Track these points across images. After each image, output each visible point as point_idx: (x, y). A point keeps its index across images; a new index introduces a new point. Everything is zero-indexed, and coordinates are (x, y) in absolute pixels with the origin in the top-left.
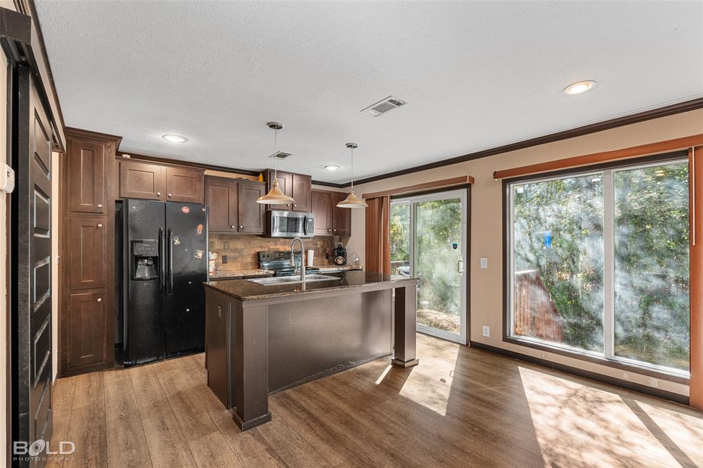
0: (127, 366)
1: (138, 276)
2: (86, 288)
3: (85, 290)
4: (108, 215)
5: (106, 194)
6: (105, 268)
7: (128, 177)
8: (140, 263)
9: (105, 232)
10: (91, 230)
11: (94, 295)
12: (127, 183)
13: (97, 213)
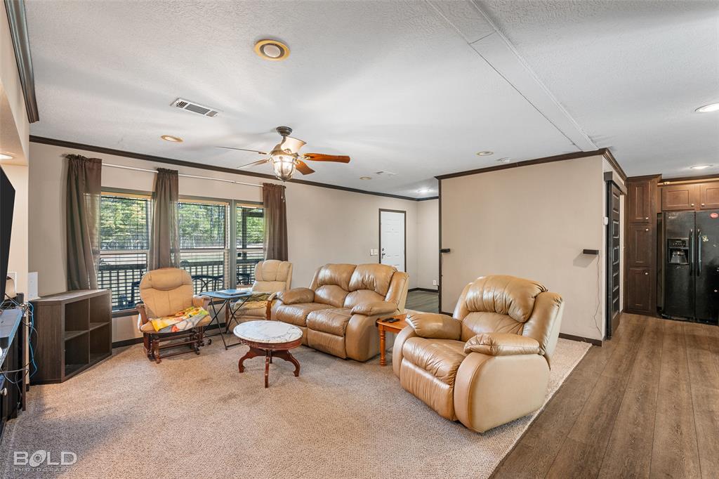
0: (664, 318)
1: (673, 261)
2: (638, 266)
3: (638, 267)
4: (652, 223)
5: (651, 211)
6: (650, 254)
7: (668, 197)
8: (674, 253)
9: (650, 233)
10: (642, 233)
11: (644, 271)
12: (667, 200)
13: (645, 223)
